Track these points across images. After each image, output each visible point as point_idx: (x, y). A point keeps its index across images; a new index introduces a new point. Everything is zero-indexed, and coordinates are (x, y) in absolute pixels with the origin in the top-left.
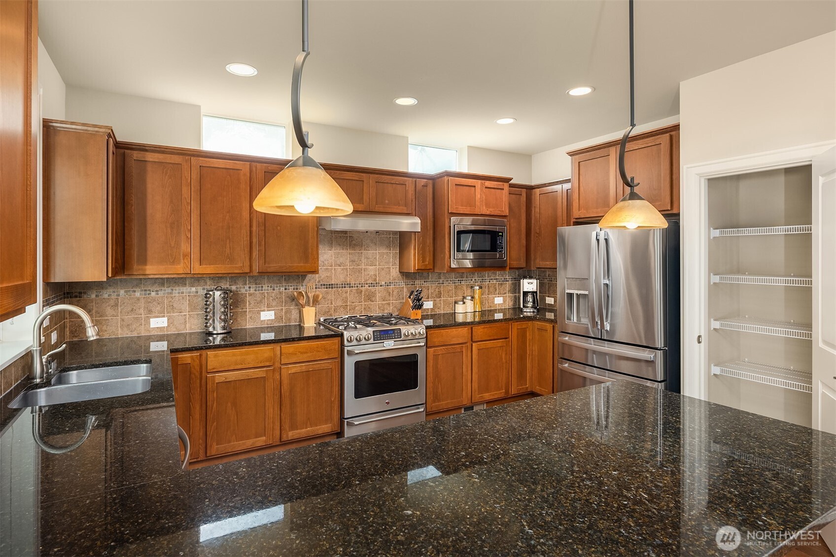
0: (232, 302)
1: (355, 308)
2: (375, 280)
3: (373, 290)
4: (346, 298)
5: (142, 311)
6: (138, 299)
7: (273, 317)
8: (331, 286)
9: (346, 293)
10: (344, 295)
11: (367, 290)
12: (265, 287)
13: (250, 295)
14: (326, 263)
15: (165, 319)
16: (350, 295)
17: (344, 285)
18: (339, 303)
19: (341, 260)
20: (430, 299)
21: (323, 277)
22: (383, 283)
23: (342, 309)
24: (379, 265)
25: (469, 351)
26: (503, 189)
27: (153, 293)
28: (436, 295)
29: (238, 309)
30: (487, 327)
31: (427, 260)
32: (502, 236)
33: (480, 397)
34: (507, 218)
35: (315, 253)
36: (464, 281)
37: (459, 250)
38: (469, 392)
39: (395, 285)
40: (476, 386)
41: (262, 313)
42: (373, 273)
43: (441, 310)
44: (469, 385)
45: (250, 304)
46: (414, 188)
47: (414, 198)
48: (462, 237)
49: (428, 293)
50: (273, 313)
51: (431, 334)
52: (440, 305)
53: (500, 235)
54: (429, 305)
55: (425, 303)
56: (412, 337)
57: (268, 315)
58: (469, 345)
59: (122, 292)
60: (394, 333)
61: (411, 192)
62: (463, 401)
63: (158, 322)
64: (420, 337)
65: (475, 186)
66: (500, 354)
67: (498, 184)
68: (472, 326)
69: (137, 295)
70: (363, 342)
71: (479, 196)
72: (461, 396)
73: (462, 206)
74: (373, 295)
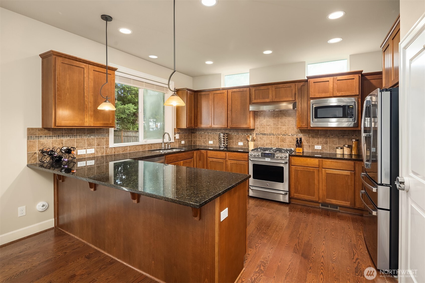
0: (228, 138)
1: (275, 145)
2: (286, 133)
3: (285, 137)
4: (272, 140)
5: (207, 138)
6: (206, 135)
7: (242, 145)
8: (265, 134)
9: (272, 137)
10: (271, 139)
11: (281, 137)
12: (240, 133)
13: (235, 136)
14: (263, 124)
17: (270, 134)
18: (268, 142)
19: (269, 123)
20: (319, 145)
21: (261, 130)
22: (290, 134)
23: (270, 144)
24: (288, 126)
25: (320, 173)
26: (354, 79)
27: (210, 133)
28: (324, 143)
29: (231, 141)
30: (333, 162)
31: (305, 123)
32: (353, 108)
33: (329, 201)
34: (357, 97)
35: (249, 120)
36: (346, 136)
37: (316, 117)
38: (320, 195)
39: (297, 136)
40: (325, 193)
41: (239, 143)
42: (284, 130)
43: (328, 151)
44: (321, 191)
45: (235, 139)
46: (296, 88)
47: (297, 93)
48: (318, 110)
49: (318, 141)
50: (242, 143)
51: (293, 159)
52: (326, 148)
53: (351, 108)
54: (318, 147)
55: (315, 146)
56: (280, 158)
57: (241, 144)
58: (320, 169)
59: (203, 133)
60: (271, 155)
61: (294, 90)
62: (315, 198)
63: (211, 142)
64: (285, 159)
65: (329, 81)
66: (346, 179)
67: (349, 77)
68: (322, 159)
69: (206, 133)
70: (256, 156)
71: (332, 86)
72: (314, 195)
73: (319, 93)
74: (285, 139)
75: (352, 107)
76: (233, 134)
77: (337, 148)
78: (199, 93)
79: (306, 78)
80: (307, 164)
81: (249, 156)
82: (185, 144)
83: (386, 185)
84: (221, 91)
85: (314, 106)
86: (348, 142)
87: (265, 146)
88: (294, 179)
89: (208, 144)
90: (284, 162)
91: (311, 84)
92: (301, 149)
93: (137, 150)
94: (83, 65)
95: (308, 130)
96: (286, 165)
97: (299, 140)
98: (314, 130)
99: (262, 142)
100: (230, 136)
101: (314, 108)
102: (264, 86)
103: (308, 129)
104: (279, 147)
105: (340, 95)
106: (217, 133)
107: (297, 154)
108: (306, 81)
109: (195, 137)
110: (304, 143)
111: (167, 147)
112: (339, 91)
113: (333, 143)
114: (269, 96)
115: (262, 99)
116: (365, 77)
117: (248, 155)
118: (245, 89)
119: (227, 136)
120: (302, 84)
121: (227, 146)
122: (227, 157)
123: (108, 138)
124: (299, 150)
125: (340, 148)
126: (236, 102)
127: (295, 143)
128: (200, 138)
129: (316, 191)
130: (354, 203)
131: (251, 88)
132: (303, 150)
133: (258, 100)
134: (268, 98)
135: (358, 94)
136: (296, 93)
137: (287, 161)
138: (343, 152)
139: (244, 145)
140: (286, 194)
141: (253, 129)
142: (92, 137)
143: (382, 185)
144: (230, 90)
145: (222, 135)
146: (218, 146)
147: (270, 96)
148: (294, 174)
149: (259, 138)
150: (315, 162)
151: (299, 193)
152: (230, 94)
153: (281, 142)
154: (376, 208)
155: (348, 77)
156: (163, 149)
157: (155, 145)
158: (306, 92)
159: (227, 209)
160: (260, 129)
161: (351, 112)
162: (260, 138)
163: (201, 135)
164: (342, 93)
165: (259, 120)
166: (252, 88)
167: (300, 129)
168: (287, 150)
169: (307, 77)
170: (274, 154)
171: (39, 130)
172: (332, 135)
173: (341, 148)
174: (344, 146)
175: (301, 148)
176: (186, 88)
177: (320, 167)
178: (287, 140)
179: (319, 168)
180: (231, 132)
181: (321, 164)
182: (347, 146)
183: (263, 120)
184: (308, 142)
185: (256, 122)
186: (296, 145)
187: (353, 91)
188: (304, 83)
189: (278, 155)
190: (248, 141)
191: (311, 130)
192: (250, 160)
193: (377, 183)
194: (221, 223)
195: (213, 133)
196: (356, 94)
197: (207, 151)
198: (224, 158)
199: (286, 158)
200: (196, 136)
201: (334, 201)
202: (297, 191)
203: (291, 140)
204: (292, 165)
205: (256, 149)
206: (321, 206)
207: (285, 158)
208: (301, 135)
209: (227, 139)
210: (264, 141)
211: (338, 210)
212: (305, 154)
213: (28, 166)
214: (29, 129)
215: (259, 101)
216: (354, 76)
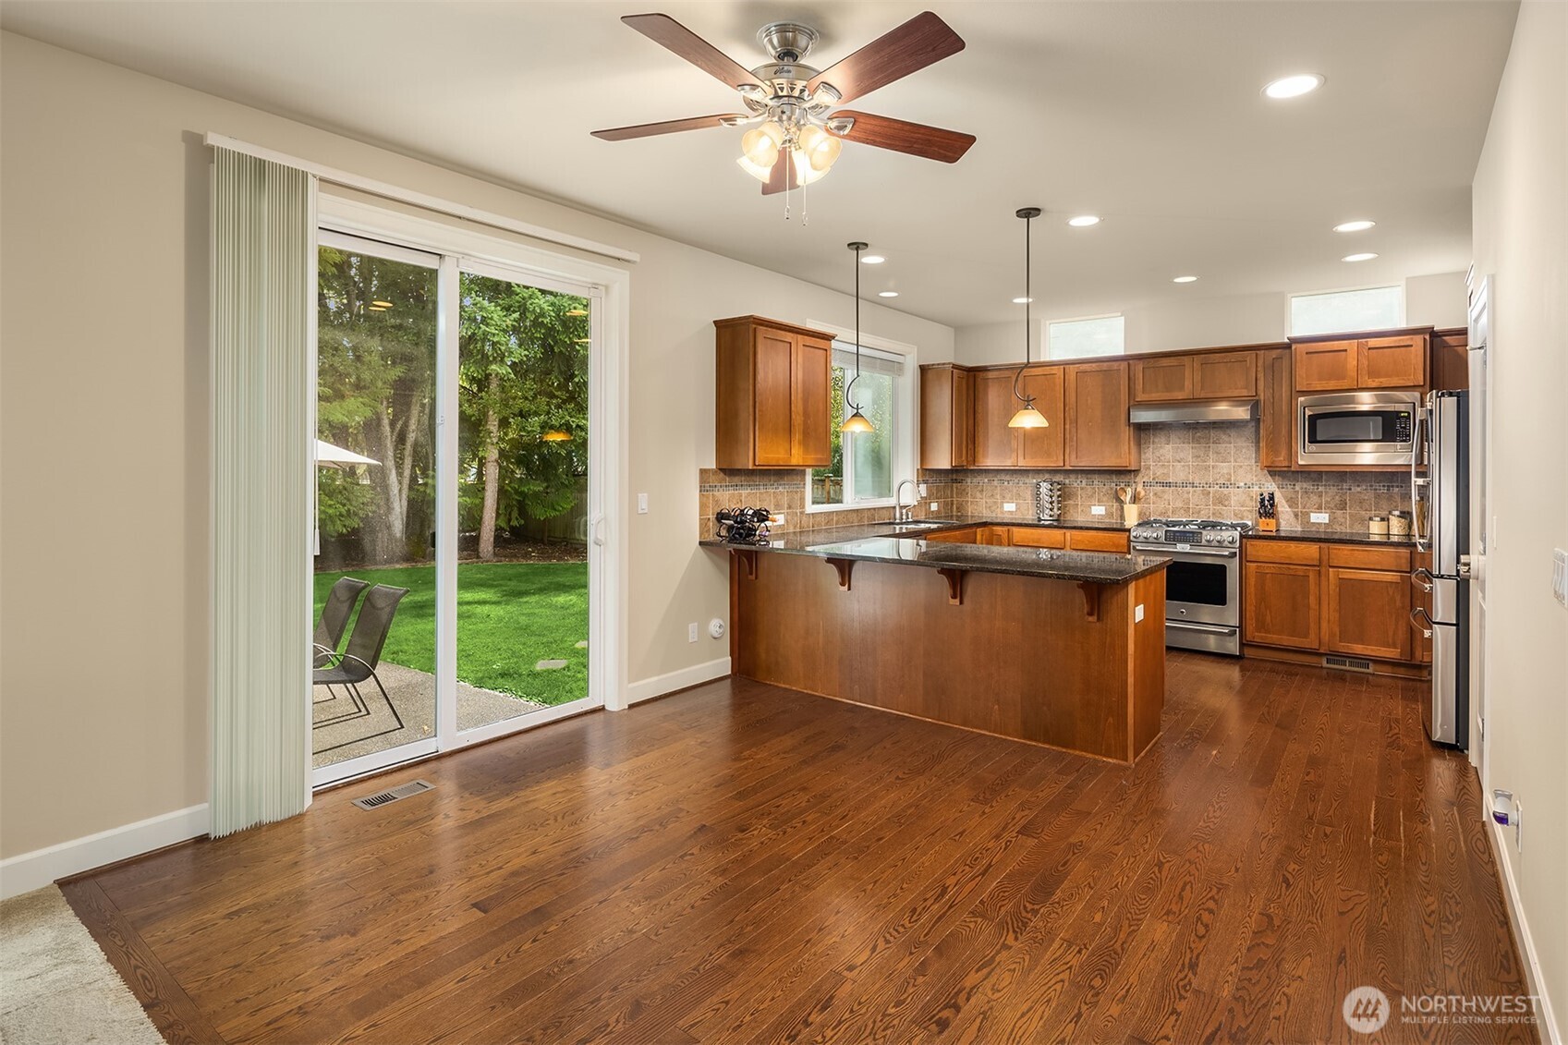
0: (1064, 495)
1: (1200, 512)
2: (1229, 480)
3: (1226, 492)
4: (1189, 499)
5: (998, 497)
6: (996, 487)
7: (1104, 513)
8: (1169, 485)
9: (1188, 493)
10: (1186, 496)
11: (1216, 492)
12: (1096, 482)
13: (1082, 489)
14: (1162, 458)
15: (1014, 505)
16: (1194, 497)
17: (1184, 485)
18: (1179, 504)
19: (1182, 455)
20: (1323, 511)
21: (1158, 473)
22: (1242, 484)
23: (1182, 512)
24: (1235, 461)
25: (1323, 578)
26: (1411, 346)
27: (1006, 483)
28: (1336, 506)
29: (1071, 502)
30: (1358, 550)
31: (1283, 454)
32: (1408, 417)
33: (1344, 647)
34: (1420, 389)
35: (1127, 447)
36: (1397, 487)
37: (1313, 440)
38: (1322, 634)
39: (1260, 488)
40: (1337, 630)
41: (1093, 507)
42: (1225, 472)
43: (1346, 528)
44: (1324, 625)
45: (1082, 497)
46: (1260, 363)
47: (1261, 376)
48: (1319, 422)
49: (1319, 501)
50: (1104, 508)
51: (1252, 545)
52: (1343, 520)
53: (1404, 417)
54: (1320, 518)
55: (1312, 514)
56: (1217, 544)
57: (1098, 510)
58: (1323, 570)
59: (986, 480)
60: (1193, 536)
61: (1254, 370)
62: (1310, 642)
63: (1009, 507)
64: (1229, 545)
65: (1346, 350)
66: (1391, 593)
67: (1400, 340)
68: (1327, 544)
69: (996, 483)
70: (1151, 540)
71: (1355, 363)
72: (1306, 635)
73: (1320, 380)
74: (1227, 498)
75: (1406, 414)
76: (1077, 483)
77: (1371, 519)
78: (981, 375)
79: (1287, 340)
80: (1290, 558)
81: (1132, 538)
82: (938, 511)
83: (1450, 577)
84: (1047, 370)
85: (1308, 413)
86: (1402, 503)
87: (1169, 517)
88: (1253, 596)
89: (1002, 513)
90: (1227, 553)
91: (1298, 358)
92: (1273, 521)
93: (849, 522)
94: (789, 337)
95: (1293, 472)
96: (1231, 560)
97: (1267, 498)
98: (1309, 472)
99: (1161, 506)
100: (1066, 490)
101: (1307, 417)
102: (1170, 356)
103: (1293, 469)
104: (1209, 517)
105: (1374, 385)
106: (1027, 481)
107: (1261, 533)
108: (1287, 346)
109: (962, 493)
110: (1283, 507)
111: (904, 517)
112: (1373, 373)
113: (1361, 508)
114: (1184, 385)
115: (1163, 392)
116: (1444, 341)
117: (1129, 537)
118: (1115, 365)
119: (1059, 490)
120: (1274, 353)
121: (1059, 515)
122: (1068, 544)
123: (804, 492)
124: (1267, 525)
125: (1379, 519)
126: (1089, 398)
127: (1257, 505)
128: (978, 495)
129: (1312, 625)
130: (1411, 650)
131: (1131, 362)
132: (1278, 524)
133: (1153, 395)
134: (1182, 388)
135: (1422, 384)
136: (1259, 376)
137: (1233, 550)
138: (1389, 530)
139: (1110, 514)
140: (1232, 633)
141: (1134, 471)
142: (781, 489)
143: (1442, 577)
144: (1071, 366)
145: (1045, 487)
146: (1031, 517)
147: (1188, 383)
148: (1253, 583)
149: (1151, 494)
150: (1312, 550)
151: (1267, 631)
152: (1072, 377)
153: (1214, 504)
154: (1430, 623)
155: (1395, 341)
156: (898, 521)
157: (881, 512)
158: (1285, 375)
159: (1142, 606)
160: (1154, 471)
161: (1405, 428)
162: (1156, 494)
163: (979, 488)
164: (1381, 380)
165: (1152, 446)
166: (1136, 362)
167: (1270, 469)
168: (1234, 527)
169: (1288, 338)
170: (1201, 533)
171: (714, 472)
172: (1358, 486)
173: (1383, 519)
174: (1390, 513)
175: (1271, 520)
176: (949, 364)
177: (1325, 562)
178: (1233, 500)
179: (1320, 566)
180: (1069, 477)
181: (1325, 558)
182: (1397, 513)
183: (1163, 445)
184: (1292, 502)
185: (1145, 453)
186: (1260, 512)
187: (1410, 375)
188: (1280, 350)
189: (1208, 535)
190: (1121, 502)
191: (1301, 472)
192: (1134, 547)
193: (1432, 575)
194: (1136, 624)
195: (1016, 481)
196: (1416, 384)
197: (1009, 527)
198: (1059, 546)
199: (1232, 542)
200: (964, 490)
201: (1358, 649)
202: (1261, 626)
203: (1244, 498)
204: (1248, 561)
205: (1144, 524)
206: (1325, 664)
207: (1229, 542)
208: (1271, 486)
209: (1059, 496)
210: (1167, 503)
211: (1370, 670)
212: (1283, 534)
213: (701, 543)
214: (701, 470)
215: (1155, 396)
216: (1412, 339)
